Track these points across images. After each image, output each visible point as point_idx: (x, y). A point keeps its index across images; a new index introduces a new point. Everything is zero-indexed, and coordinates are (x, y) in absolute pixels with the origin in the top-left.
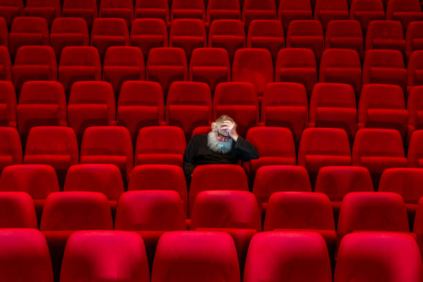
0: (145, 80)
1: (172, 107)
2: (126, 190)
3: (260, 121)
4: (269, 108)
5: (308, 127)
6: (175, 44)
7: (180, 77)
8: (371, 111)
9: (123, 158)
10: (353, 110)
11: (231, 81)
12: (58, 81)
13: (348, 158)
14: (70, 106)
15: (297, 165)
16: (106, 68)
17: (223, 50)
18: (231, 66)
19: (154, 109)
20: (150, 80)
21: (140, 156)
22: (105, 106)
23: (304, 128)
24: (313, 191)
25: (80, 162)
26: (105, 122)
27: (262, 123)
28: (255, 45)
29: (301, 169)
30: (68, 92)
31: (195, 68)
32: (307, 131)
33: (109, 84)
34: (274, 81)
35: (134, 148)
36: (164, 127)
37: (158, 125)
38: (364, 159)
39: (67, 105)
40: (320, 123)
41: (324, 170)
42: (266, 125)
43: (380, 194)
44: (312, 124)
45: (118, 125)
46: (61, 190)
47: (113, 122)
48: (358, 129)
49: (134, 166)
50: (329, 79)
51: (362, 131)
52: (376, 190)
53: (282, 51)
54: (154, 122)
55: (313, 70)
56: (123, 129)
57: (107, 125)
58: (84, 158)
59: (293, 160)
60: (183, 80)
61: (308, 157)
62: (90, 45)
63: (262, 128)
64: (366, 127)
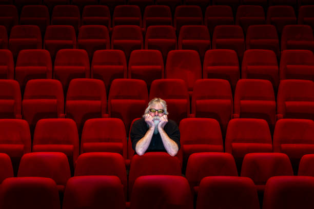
0: (90, 78)
1: (114, 101)
2: (73, 175)
3: (191, 113)
4: (198, 102)
5: (233, 118)
6: (116, 47)
7: (120, 75)
8: (288, 103)
9: (70, 147)
10: (272, 103)
11: (165, 78)
12: (14, 79)
13: (269, 145)
14: (25, 101)
15: (224, 152)
16: (56, 67)
17: (158, 52)
18: (165, 65)
19: (98, 103)
20: (94, 78)
21: (86, 145)
22: (55, 101)
23: (230, 119)
24: (239, 175)
25: (32, 151)
26: (54, 115)
27: (192, 115)
28: (185, 47)
29: (227, 155)
30: (23, 89)
31: (134, 67)
32: (232, 121)
33: (58, 81)
34: (202, 78)
35: (80, 137)
36: (106, 119)
37: (101, 117)
38: (284, 146)
39: (22, 100)
40: (243, 115)
41: (249, 156)
42: (196, 117)
43: (300, 178)
44: (237, 115)
45: (66, 117)
46: (16, 175)
47: (62, 115)
48: (277, 120)
49: (80, 154)
50: (250, 76)
51: (281, 121)
52: (296, 174)
53: (209, 52)
54: (97, 114)
55: (236, 68)
56: (70, 121)
57: (57, 117)
58: (36, 147)
59: (220, 147)
60: (123, 78)
61: (234, 145)
62: (43, 49)
63: (192, 119)
64: (284, 118)
